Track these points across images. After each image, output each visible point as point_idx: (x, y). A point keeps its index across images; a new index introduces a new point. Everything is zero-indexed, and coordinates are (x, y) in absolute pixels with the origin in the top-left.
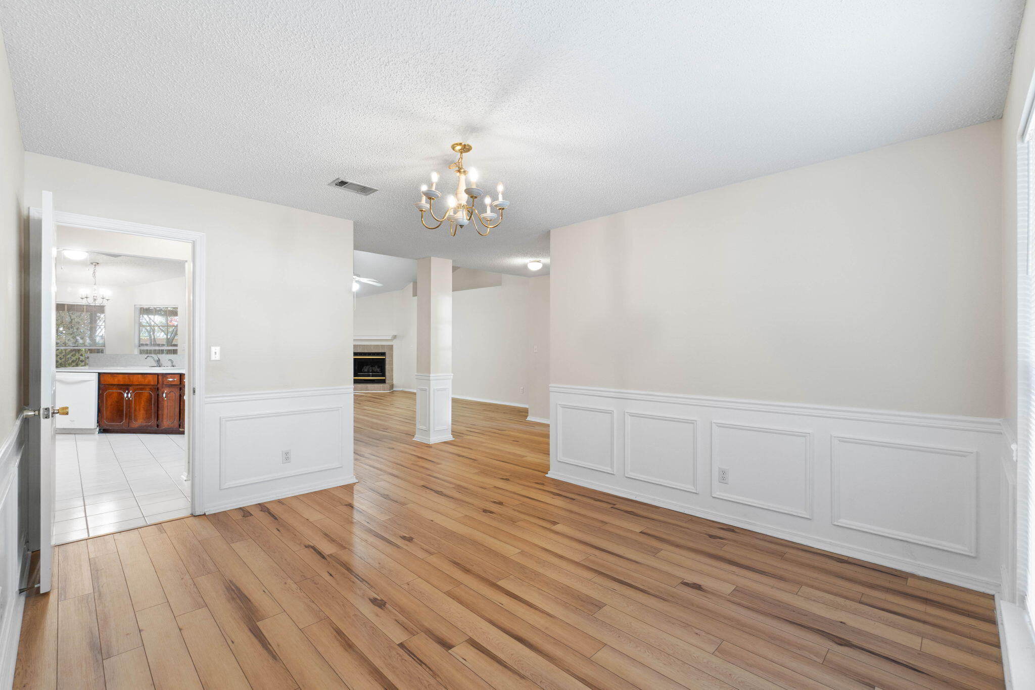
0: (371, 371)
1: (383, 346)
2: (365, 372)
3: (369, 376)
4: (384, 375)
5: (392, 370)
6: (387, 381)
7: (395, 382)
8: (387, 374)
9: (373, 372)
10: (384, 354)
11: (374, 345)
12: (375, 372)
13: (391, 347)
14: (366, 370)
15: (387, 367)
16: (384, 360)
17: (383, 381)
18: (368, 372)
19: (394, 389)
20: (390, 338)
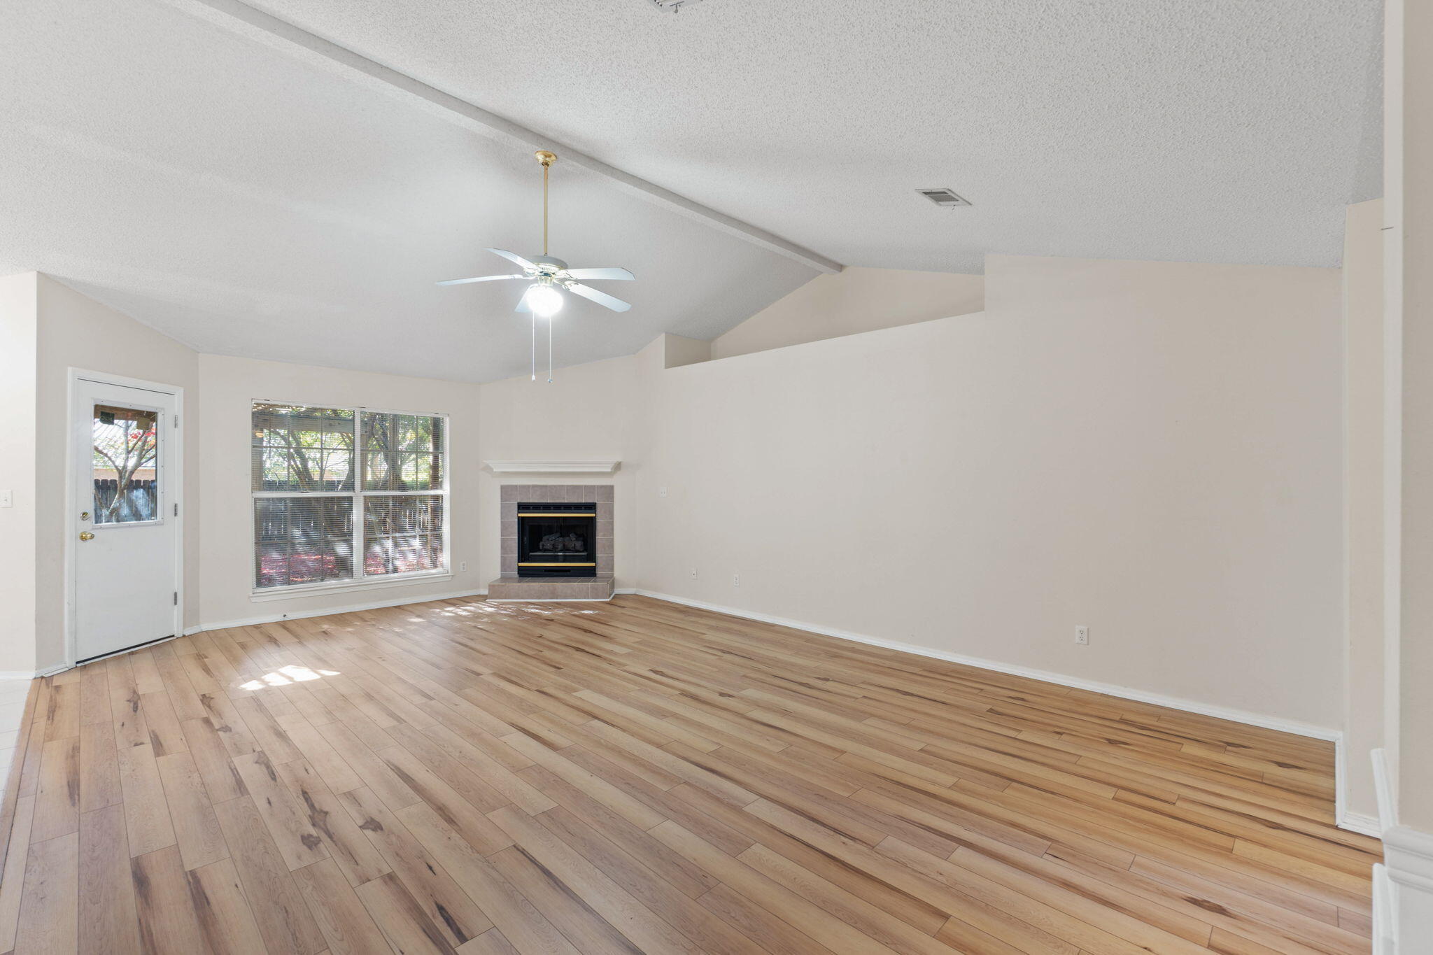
0: (560, 547)
1: (590, 489)
2: (545, 550)
3: (555, 559)
4: (591, 557)
5: (611, 546)
6: (599, 572)
7: (617, 573)
8: (599, 554)
9: (565, 549)
10: (591, 507)
11: (568, 486)
12: (568, 550)
13: (609, 491)
14: (549, 546)
15: (600, 537)
16: (592, 521)
17: (591, 573)
18: (554, 549)
19: (618, 591)
20: (609, 470)
